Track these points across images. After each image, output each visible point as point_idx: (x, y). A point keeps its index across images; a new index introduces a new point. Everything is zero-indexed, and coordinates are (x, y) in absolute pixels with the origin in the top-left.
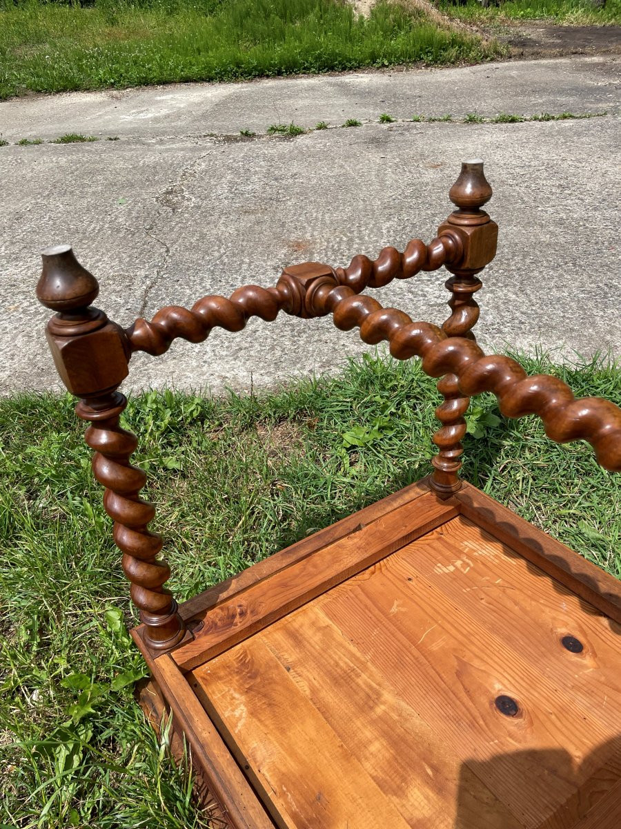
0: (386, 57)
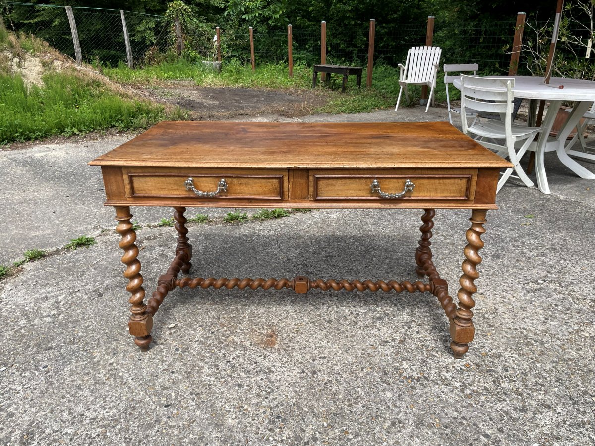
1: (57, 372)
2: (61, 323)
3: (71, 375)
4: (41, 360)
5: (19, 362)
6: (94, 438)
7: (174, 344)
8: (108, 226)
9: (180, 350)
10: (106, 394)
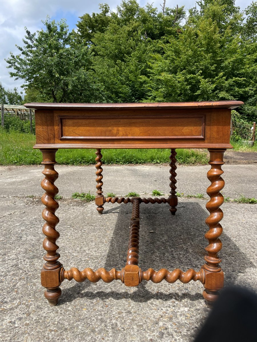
0: (158, 159)
1: (87, 234)
2: (103, 218)
3: (92, 236)
4: (85, 228)
5: (76, 227)
6: (82, 261)
7: (148, 239)
8: (149, 192)
9: (149, 242)
10: (101, 247)
